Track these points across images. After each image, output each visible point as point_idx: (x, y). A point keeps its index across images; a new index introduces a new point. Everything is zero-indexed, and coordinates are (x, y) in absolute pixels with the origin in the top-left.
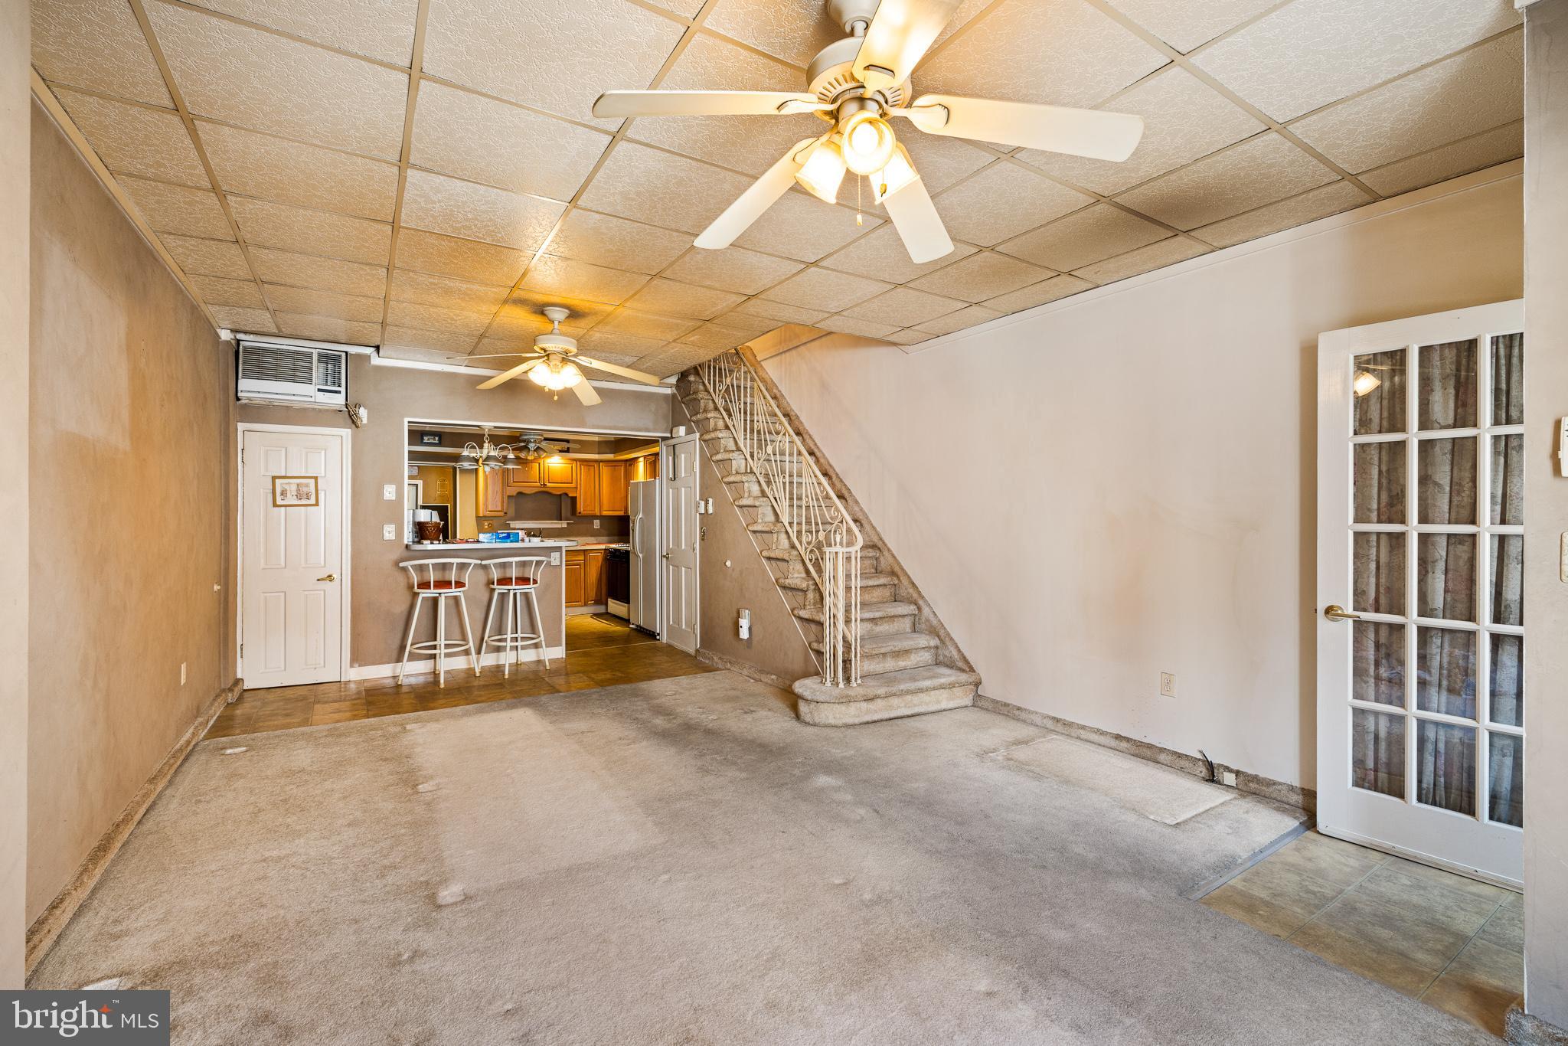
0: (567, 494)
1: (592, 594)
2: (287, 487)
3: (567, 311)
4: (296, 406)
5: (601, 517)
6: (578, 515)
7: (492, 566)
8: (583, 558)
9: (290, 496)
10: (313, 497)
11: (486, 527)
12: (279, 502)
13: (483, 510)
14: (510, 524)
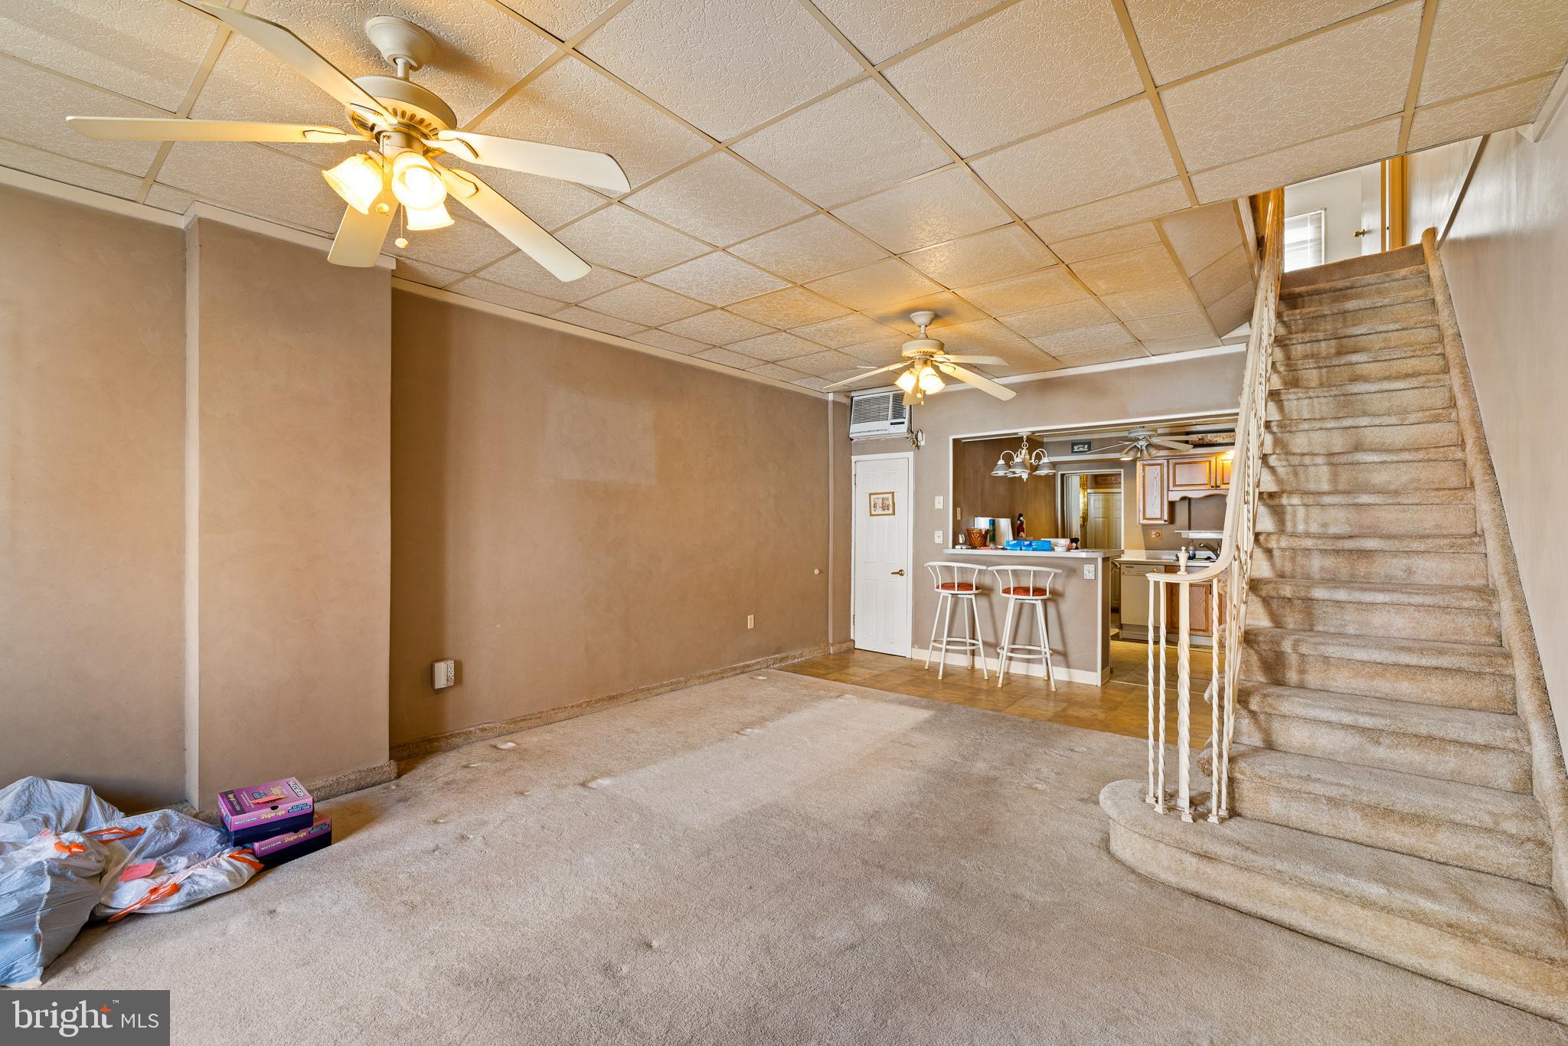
2: (877, 501)
3: (930, 312)
4: (883, 438)
7: (1010, 572)
9: (878, 507)
10: (891, 508)
11: (1154, 536)
12: (873, 513)
13: (1141, 518)
14: (1180, 533)
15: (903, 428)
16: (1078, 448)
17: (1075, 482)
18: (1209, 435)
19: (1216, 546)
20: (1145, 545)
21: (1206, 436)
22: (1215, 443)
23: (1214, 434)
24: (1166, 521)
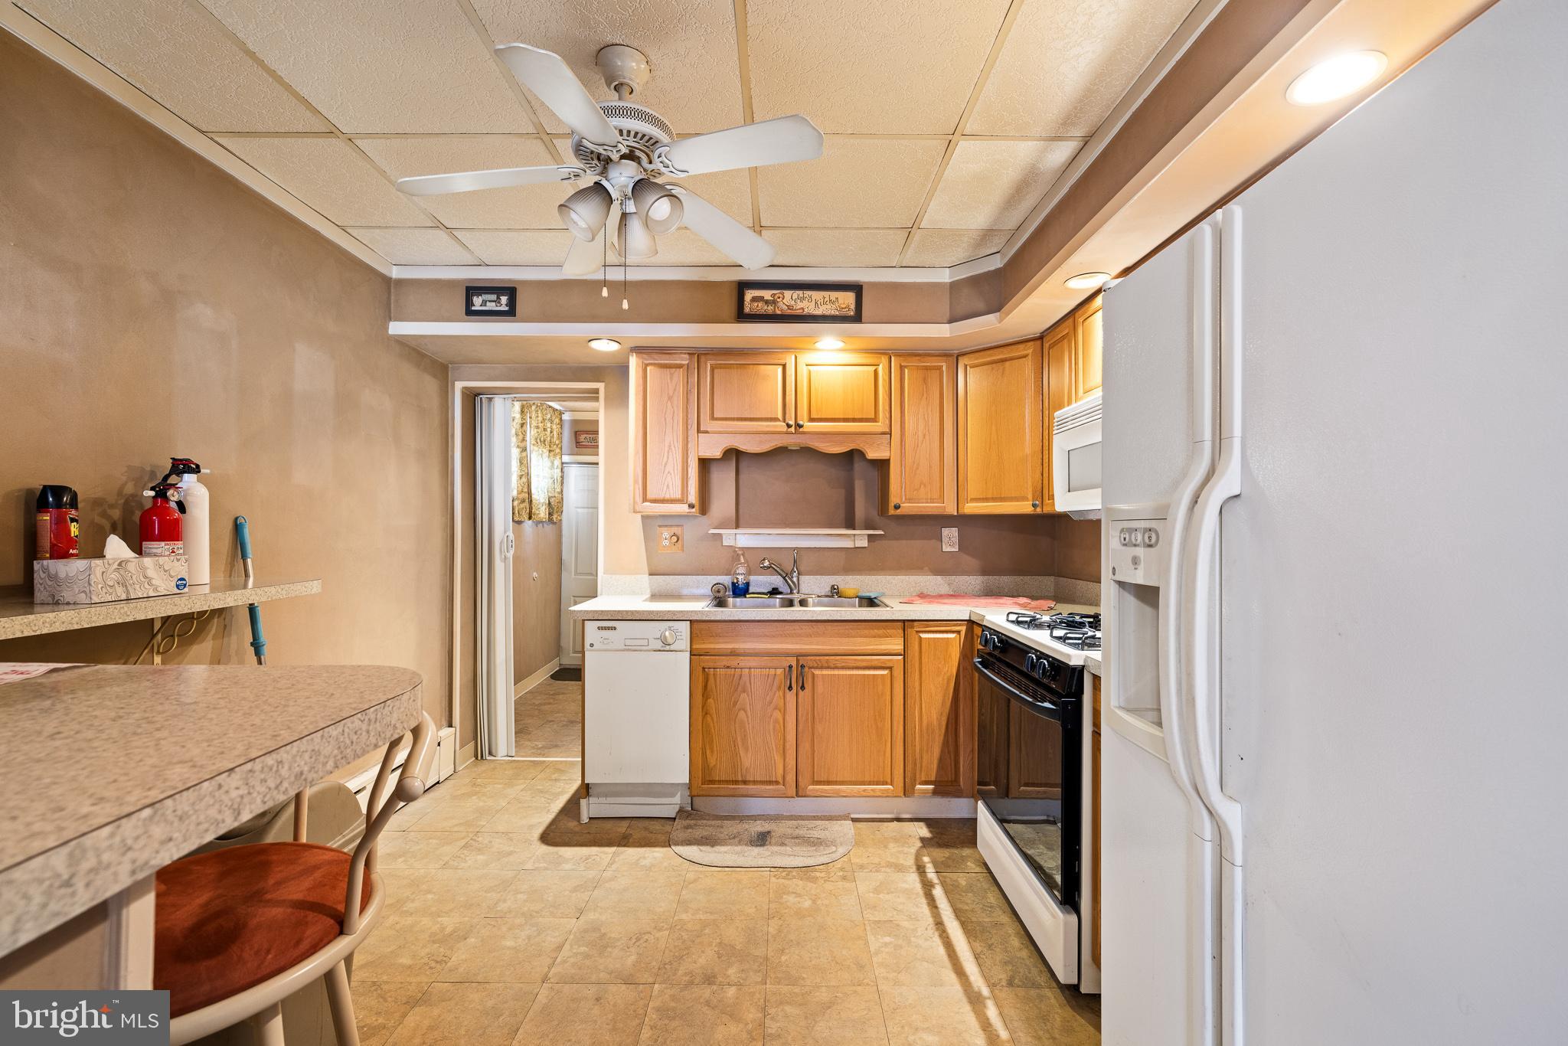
0: (861, 454)
1: (930, 760)
5: (961, 521)
6: (892, 512)
8: (900, 647)
11: (667, 544)
13: (639, 498)
14: (720, 535)
16: (484, 303)
18: (788, 294)
20: (649, 564)
21: (783, 294)
22: (799, 312)
23: (798, 292)
24: (691, 506)
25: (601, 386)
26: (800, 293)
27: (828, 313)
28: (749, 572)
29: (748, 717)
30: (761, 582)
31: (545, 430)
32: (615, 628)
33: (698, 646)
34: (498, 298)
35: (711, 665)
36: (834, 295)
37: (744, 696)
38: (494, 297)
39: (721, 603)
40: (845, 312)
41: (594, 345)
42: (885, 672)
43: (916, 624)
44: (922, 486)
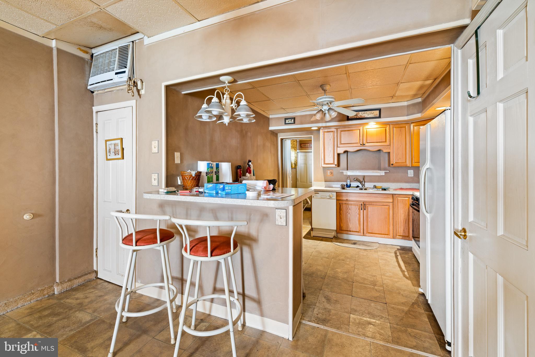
0: (382, 150)
1: (401, 230)
2: (110, 147)
5: (414, 168)
6: (391, 166)
8: (392, 201)
9: (112, 152)
10: (120, 153)
11: (329, 174)
12: (109, 157)
13: (323, 163)
14: (343, 172)
15: (125, 77)
16: (288, 121)
17: (288, 144)
18: (360, 113)
19: (362, 180)
20: (324, 179)
21: (359, 113)
22: (363, 117)
23: (363, 112)
24: (336, 165)
25: (312, 136)
26: (364, 112)
27: (371, 117)
28: (351, 182)
29: (351, 216)
30: (354, 184)
31: (294, 144)
32: (319, 193)
33: (338, 198)
34: (291, 120)
35: (341, 203)
36: (373, 112)
37: (350, 210)
38: (290, 120)
39: (343, 189)
40: (376, 116)
41: (312, 128)
42: (388, 207)
43: (396, 195)
44: (400, 159)
